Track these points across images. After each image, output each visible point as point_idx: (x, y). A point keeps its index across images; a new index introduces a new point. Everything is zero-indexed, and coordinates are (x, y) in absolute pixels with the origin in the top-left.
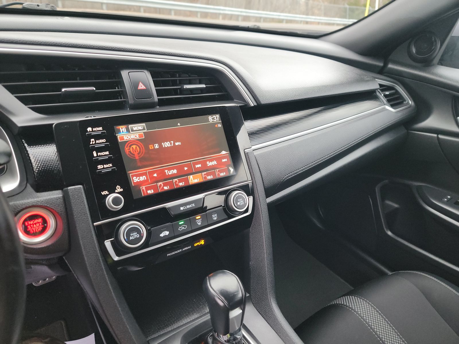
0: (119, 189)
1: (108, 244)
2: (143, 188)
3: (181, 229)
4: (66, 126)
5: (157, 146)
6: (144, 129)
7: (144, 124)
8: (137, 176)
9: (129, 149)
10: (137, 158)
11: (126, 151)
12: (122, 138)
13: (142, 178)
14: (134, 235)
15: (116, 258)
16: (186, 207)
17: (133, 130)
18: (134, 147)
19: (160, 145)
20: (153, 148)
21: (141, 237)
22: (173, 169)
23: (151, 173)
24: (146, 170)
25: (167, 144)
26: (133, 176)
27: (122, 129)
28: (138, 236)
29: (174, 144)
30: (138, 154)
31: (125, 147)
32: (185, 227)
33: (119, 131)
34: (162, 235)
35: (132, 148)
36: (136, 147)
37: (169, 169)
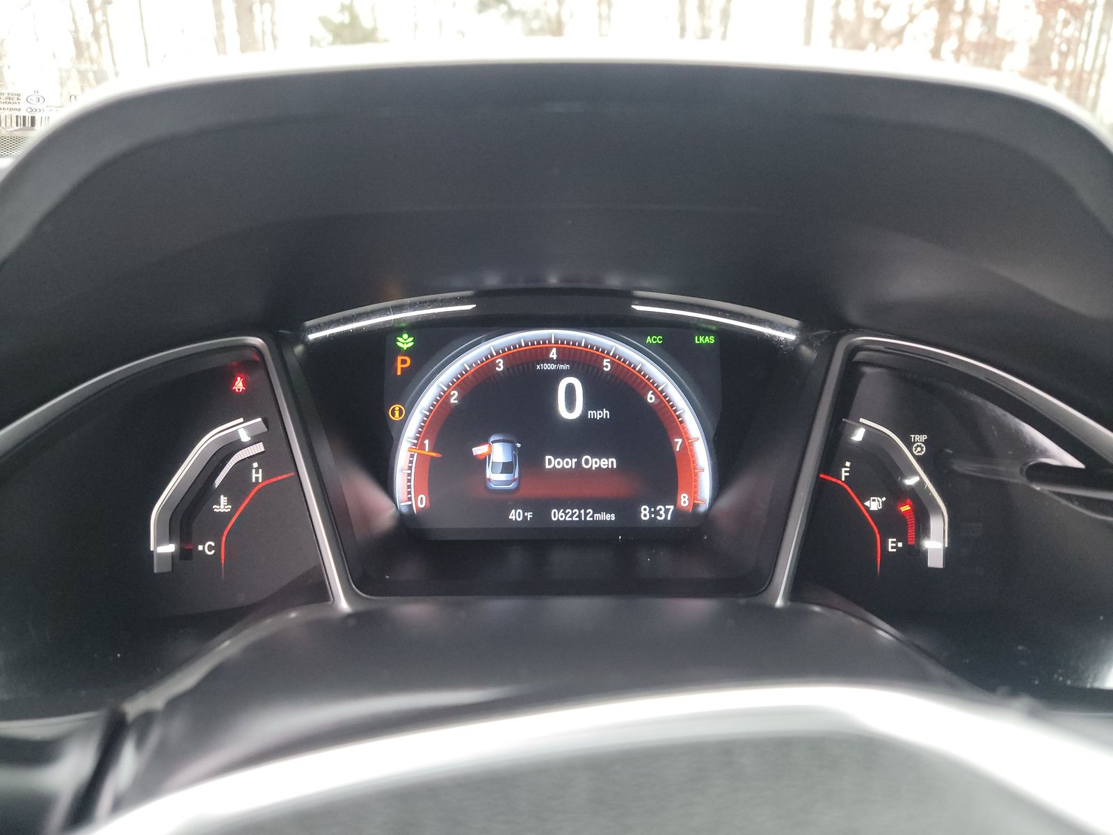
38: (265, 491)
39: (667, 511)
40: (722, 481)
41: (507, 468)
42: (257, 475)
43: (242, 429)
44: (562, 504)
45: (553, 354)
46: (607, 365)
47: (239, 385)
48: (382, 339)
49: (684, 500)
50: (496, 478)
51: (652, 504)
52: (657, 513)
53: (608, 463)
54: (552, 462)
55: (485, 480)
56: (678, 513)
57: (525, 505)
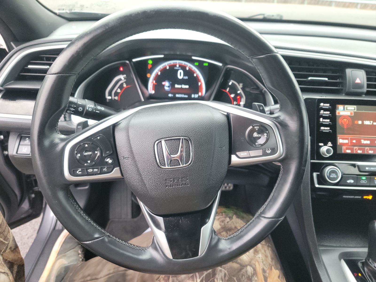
0: (330, 144)
1: (315, 174)
2: (344, 148)
3: (362, 182)
4: (309, 101)
5: (360, 122)
6: (355, 110)
7: (355, 106)
8: (343, 139)
9: (342, 121)
10: (345, 127)
11: (339, 122)
12: (339, 113)
13: (346, 141)
14: (333, 176)
15: (317, 186)
16: (370, 168)
17: (347, 109)
18: (345, 120)
19: (363, 123)
20: (357, 123)
21: (337, 178)
22: (368, 140)
23: (352, 139)
24: (349, 137)
25: (367, 123)
26: (340, 138)
27: (340, 107)
28: (335, 176)
29: (373, 123)
30: (347, 125)
31: (340, 119)
32: (365, 182)
33: (338, 109)
34: (348, 181)
35: (344, 121)
36: (346, 120)
37: (365, 140)
38: (126, 89)
39: (197, 96)
40: (207, 90)
41: (169, 87)
42: (125, 85)
43: (122, 77)
44: (178, 93)
45: (178, 66)
46: (187, 69)
47: (121, 69)
48: (146, 61)
49: (200, 94)
50: (167, 88)
51: (194, 94)
52: (195, 96)
53: (187, 87)
54: (177, 86)
55: (164, 89)
56: (199, 96)
57: (172, 94)
